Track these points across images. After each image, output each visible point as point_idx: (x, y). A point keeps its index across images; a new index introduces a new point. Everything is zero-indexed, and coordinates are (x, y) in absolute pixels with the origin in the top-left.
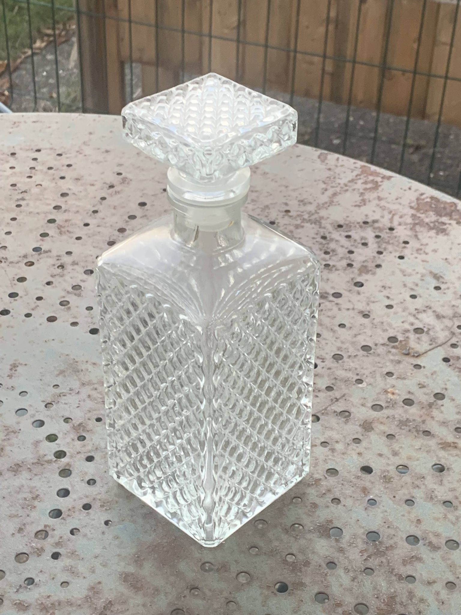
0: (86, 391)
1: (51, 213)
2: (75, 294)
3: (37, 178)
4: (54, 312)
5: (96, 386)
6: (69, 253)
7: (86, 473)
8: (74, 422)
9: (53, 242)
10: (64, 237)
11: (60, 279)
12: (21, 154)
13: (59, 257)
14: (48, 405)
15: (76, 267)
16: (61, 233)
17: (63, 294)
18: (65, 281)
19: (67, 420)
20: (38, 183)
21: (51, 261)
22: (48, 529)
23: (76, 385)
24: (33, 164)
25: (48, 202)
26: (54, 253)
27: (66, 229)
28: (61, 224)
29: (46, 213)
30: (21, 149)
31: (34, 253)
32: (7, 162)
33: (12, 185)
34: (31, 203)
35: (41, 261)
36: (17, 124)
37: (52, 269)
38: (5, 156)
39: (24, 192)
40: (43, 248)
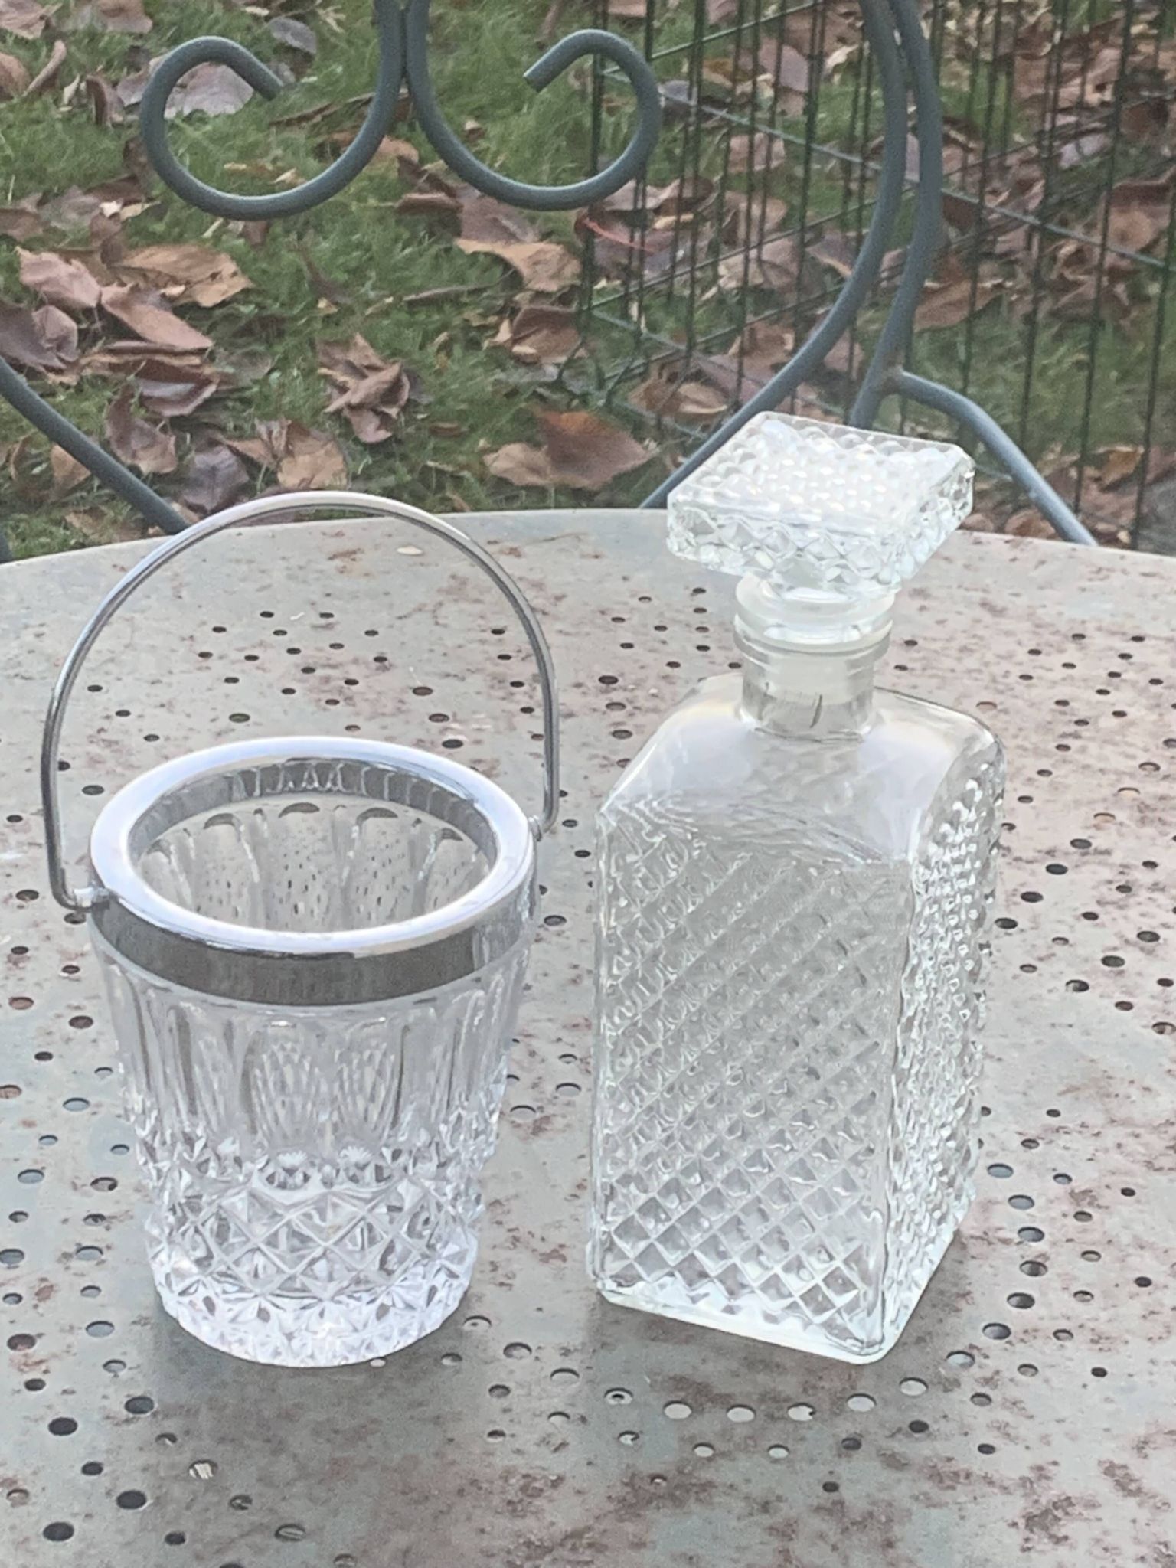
0: (1112, 1135)
1: (1132, 775)
2: (1142, 949)
3: (1119, 698)
4: (1085, 973)
5: (1138, 1131)
6: (1150, 865)
7: (1075, 1278)
8: (1073, 1184)
9: (1121, 835)
10: (1149, 831)
11: (1116, 913)
12: (1097, 640)
13: (1124, 869)
14: (1029, 1143)
15: (1156, 895)
17: (1116, 942)
18: (1125, 917)
19: (1063, 1177)
20: (1118, 708)
21: (1107, 874)
22: (975, 1352)
23: (1096, 1119)
24: (1117, 665)
25: (1131, 751)
26: (1117, 858)
27: (1158, 814)
28: (1148, 802)
29: (1120, 774)
30: (1099, 629)
31: (1073, 849)
32: (1061, 651)
33: (1058, 703)
34: (1093, 748)
35: (1084, 869)
36: (1104, 573)
37: (1104, 889)
38: (1057, 638)
39: (1081, 722)
40: (1095, 844)
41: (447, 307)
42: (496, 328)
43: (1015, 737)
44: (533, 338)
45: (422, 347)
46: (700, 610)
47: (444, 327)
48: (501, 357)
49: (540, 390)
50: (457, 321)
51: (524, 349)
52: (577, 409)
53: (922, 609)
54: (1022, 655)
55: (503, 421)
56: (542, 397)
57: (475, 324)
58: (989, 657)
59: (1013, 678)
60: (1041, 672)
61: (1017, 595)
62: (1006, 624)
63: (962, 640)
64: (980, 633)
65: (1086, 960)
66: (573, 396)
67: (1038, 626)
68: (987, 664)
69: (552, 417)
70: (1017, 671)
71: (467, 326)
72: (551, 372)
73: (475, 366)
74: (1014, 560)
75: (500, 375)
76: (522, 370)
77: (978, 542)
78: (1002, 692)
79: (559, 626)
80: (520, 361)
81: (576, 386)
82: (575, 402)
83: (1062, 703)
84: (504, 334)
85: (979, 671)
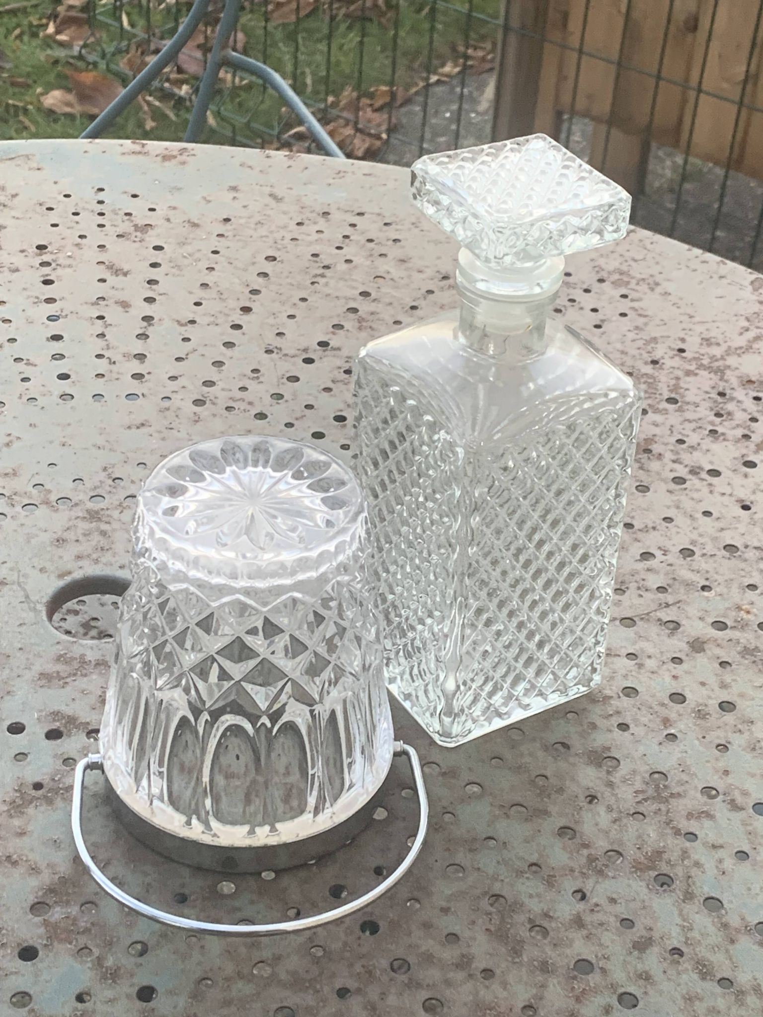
1: (354, 299)
3: (349, 251)
4: (324, 427)
9: (347, 337)
11: (342, 387)
12: (336, 216)
13: (349, 359)
16: (360, 328)
17: (342, 406)
20: (348, 258)
21: (339, 362)
24: (348, 231)
25: (354, 284)
26: (345, 353)
28: (364, 316)
29: (347, 299)
30: (338, 209)
31: (318, 348)
32: (315, 223)
33: (313, 255)
34: (332, 283)
35: (325, 359)
36: (342, 174)
37: (336, 372)
38: (314, 215)
39: (327, 267)
40: (332, 343)
41: (19, 14)
42: (47, 25)
43: (287, 277)
44: (67, 32)
45: (6, 37)
46: (101, 202)
47: (18, 25)
48: (49, 42)
49: (71, 61)
50: (25, 22)
51: (62, 37)
52: (91, 71)
53: (234, 198)
54: (292, 226)
55: (51, 77)
56: (71, 64)
57: (35, 23)
58: (273, 228)
59: (287, 241)
60: (304, 237)
61: (291, 189)
62: (283, 206)
63: (258, 218)
64: (268, 212)
65: (324, 418)
66: (89, 63)
67: (302, 208)
68: (272, 232)
69: (76, 75)
70: (289, 236)
71: (31, 25)
72: (76, 50)
73: (36, 47)
74: (289, 167)
75: (49, 52)
76: (62, 49)
77: (268, 157)
78: (279, 250)
79: (13, 213)
80: (61, 44)
81: (91, 58)
82: (91, 67)
83: (315, 255)
84: (51, 29)
85: (267, 237)
